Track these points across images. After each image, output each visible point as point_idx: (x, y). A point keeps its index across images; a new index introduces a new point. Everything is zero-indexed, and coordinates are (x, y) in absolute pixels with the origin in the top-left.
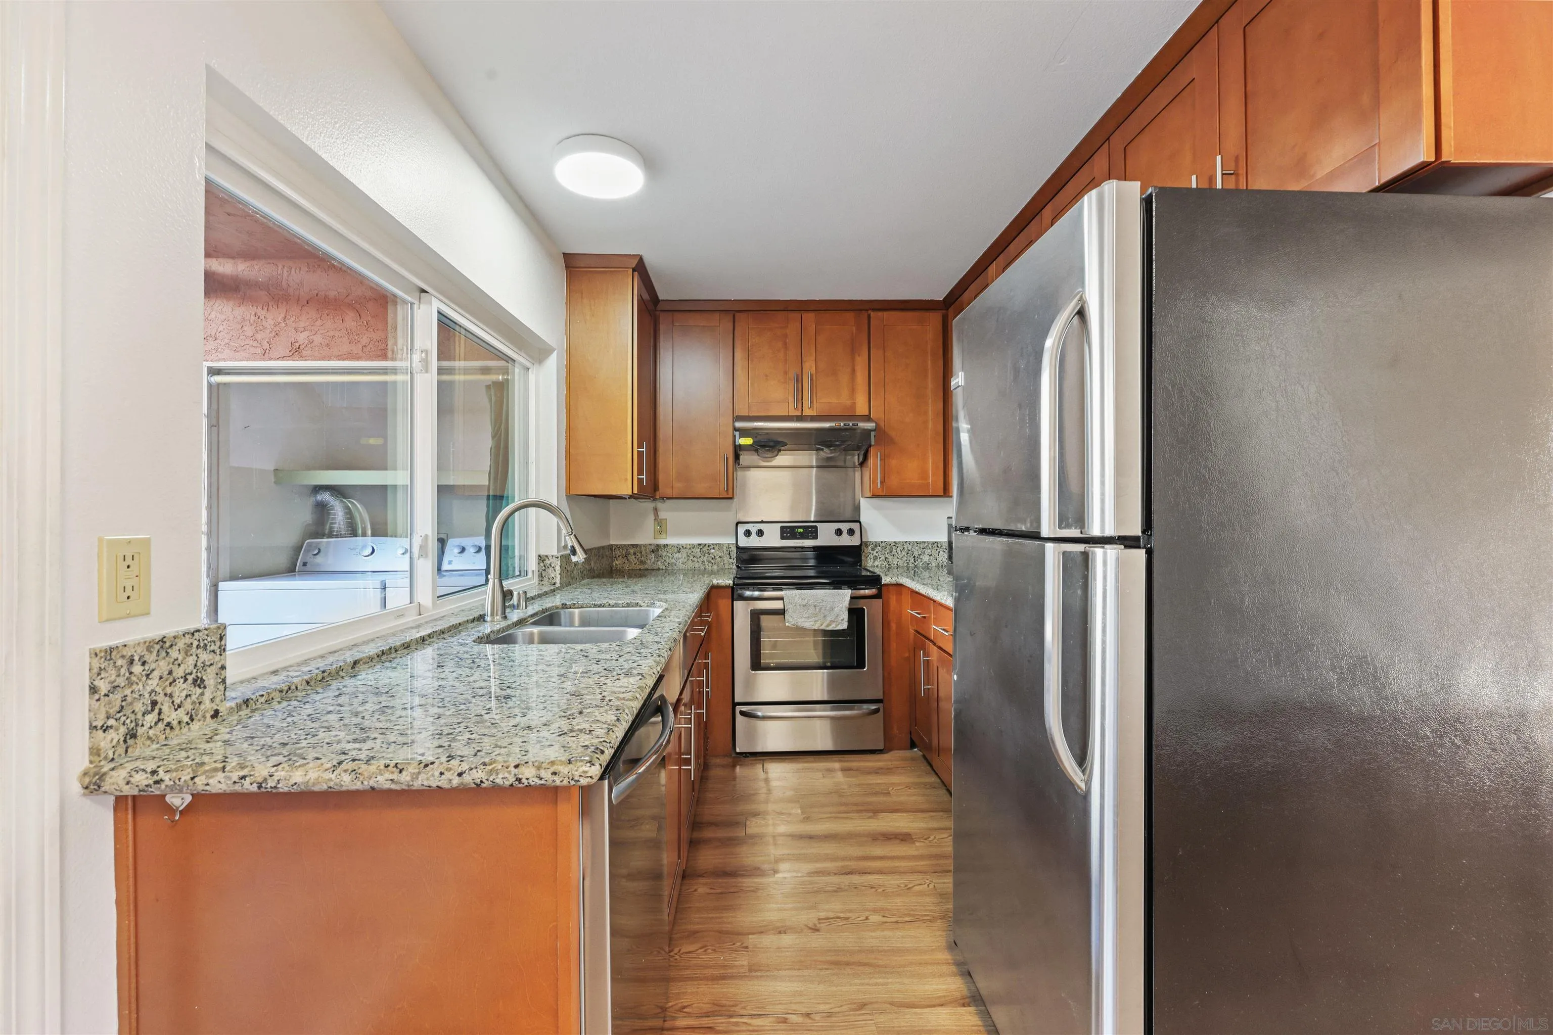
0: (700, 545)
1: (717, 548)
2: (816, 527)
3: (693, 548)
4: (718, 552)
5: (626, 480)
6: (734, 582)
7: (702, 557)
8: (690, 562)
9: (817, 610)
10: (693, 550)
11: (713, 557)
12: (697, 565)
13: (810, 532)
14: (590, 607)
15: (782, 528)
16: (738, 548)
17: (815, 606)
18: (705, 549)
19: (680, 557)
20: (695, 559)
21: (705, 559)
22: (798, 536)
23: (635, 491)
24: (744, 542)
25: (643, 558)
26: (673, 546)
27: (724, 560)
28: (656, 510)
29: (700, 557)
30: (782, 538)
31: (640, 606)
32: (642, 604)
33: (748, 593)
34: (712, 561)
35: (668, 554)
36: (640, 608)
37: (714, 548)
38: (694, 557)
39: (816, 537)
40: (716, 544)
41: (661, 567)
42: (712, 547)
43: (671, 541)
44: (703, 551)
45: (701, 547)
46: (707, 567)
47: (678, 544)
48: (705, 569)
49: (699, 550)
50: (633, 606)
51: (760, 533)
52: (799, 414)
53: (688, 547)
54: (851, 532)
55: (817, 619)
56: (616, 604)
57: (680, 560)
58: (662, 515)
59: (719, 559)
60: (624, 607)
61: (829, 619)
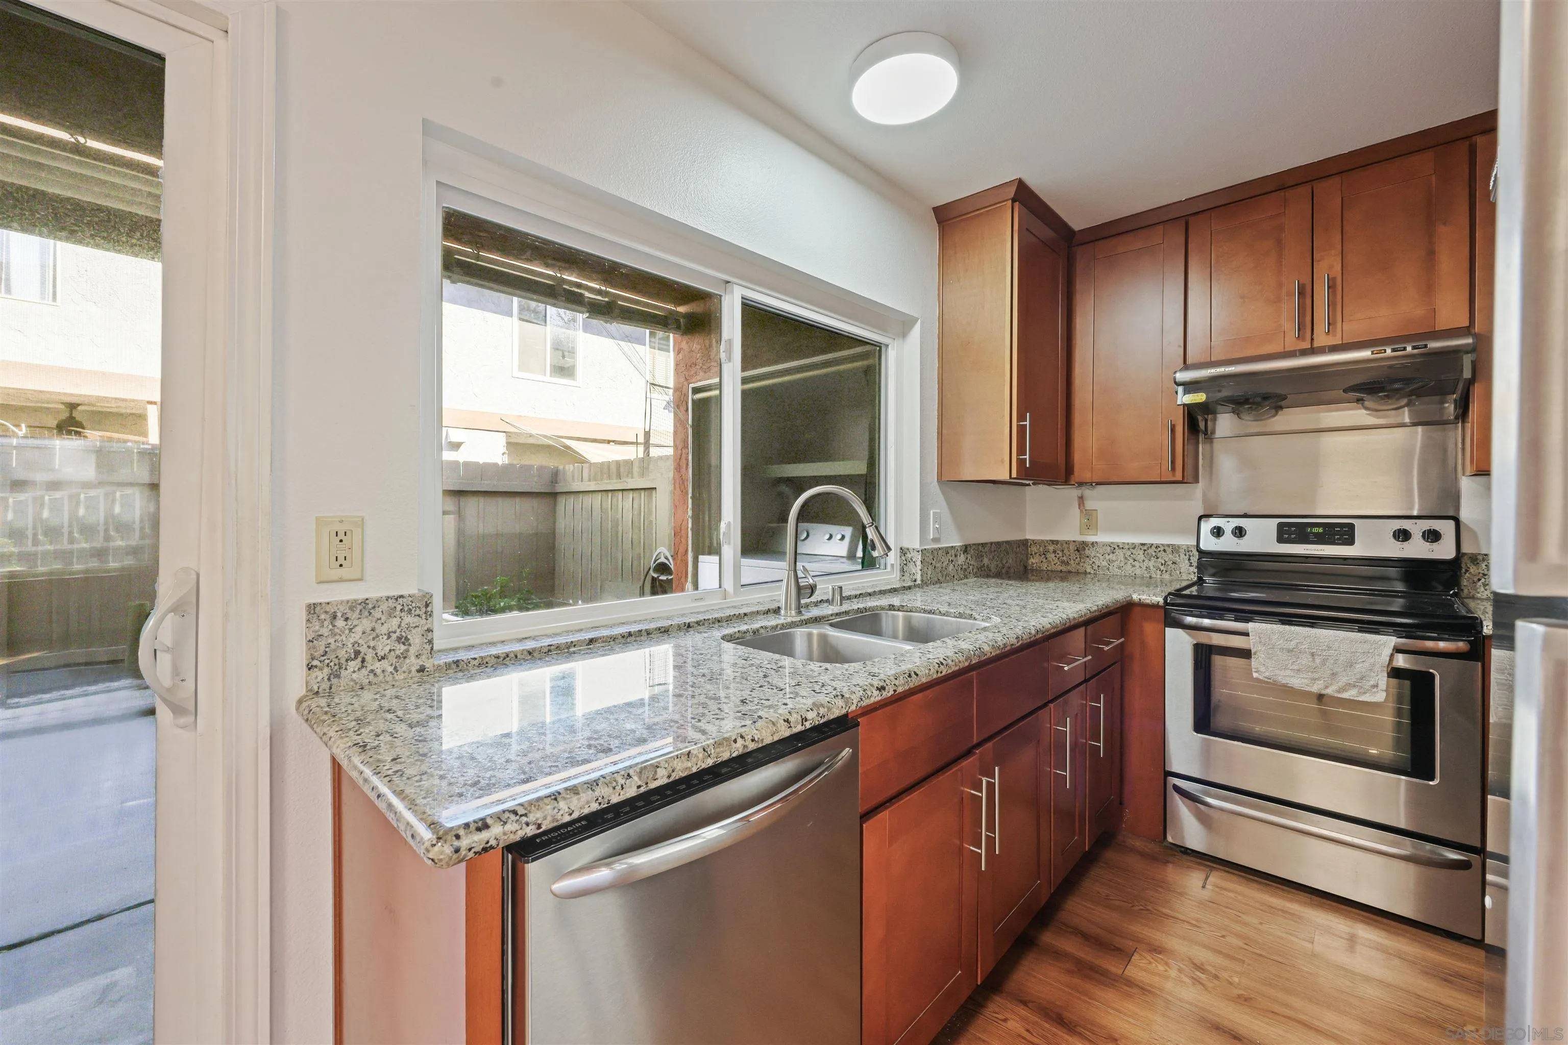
0: (1143, 545)
1: (1169, 550)
2: (1352, 526)
3: (1134, 548)
4: (1170, 556)
5: (1003, 461)
6: (1165, 599)
7: (1147, 561)
8: (1129, 567)
9: (1318, 661)
10: (1134, 551)
11: (1163, 562)
12: (1138, 572)
13: (1338, 533)
14: (920, 612)
15: (1280, 526)
16: (1200, 552)
17: (1313, 655)
18: (1151, 551)
19: (1114, 558)
20: (1136, 563)
21: (1151, 564)
22: (1312, 538)
23: (1014, 475)
24: (1209, 543)
25: (1065, 558)
26: (1105, 545)
27: (1180, 568)
28: (1081, 499)
29: (1144, 561)
30: (1281, 540)
31: (975, 619)
32: (977, 617)
33: (1190, 620)
34: (1162, 568)
35: (1098, 555)
36: (974, 622)
37: (1164, 551)
38: (1135, 560)
39: (1350, 541)
40: (1168, 546)
41: (1088, 571)
42: (1162, 549)
43: (1102, 538)
44: (1148, 553)
45: (1145, 548)
46: (1154, 576)
47: (1112, 543)
48: (1151, 577)
49: (1141, 552)
50: (965, 618)
51: (1239, 532)
52: (1306, 345)
53: (1127, 547)
54: (1433, 536)
55: (1316, 676)
56: (947, 612)
57: (1115, 564)
58: (1089, 505)
59: (1173, 566)
60: (956, 617)
61: (1343, 680)
